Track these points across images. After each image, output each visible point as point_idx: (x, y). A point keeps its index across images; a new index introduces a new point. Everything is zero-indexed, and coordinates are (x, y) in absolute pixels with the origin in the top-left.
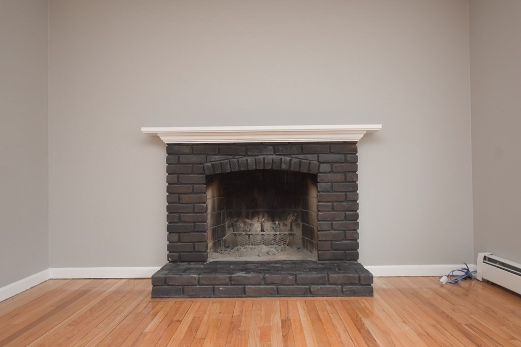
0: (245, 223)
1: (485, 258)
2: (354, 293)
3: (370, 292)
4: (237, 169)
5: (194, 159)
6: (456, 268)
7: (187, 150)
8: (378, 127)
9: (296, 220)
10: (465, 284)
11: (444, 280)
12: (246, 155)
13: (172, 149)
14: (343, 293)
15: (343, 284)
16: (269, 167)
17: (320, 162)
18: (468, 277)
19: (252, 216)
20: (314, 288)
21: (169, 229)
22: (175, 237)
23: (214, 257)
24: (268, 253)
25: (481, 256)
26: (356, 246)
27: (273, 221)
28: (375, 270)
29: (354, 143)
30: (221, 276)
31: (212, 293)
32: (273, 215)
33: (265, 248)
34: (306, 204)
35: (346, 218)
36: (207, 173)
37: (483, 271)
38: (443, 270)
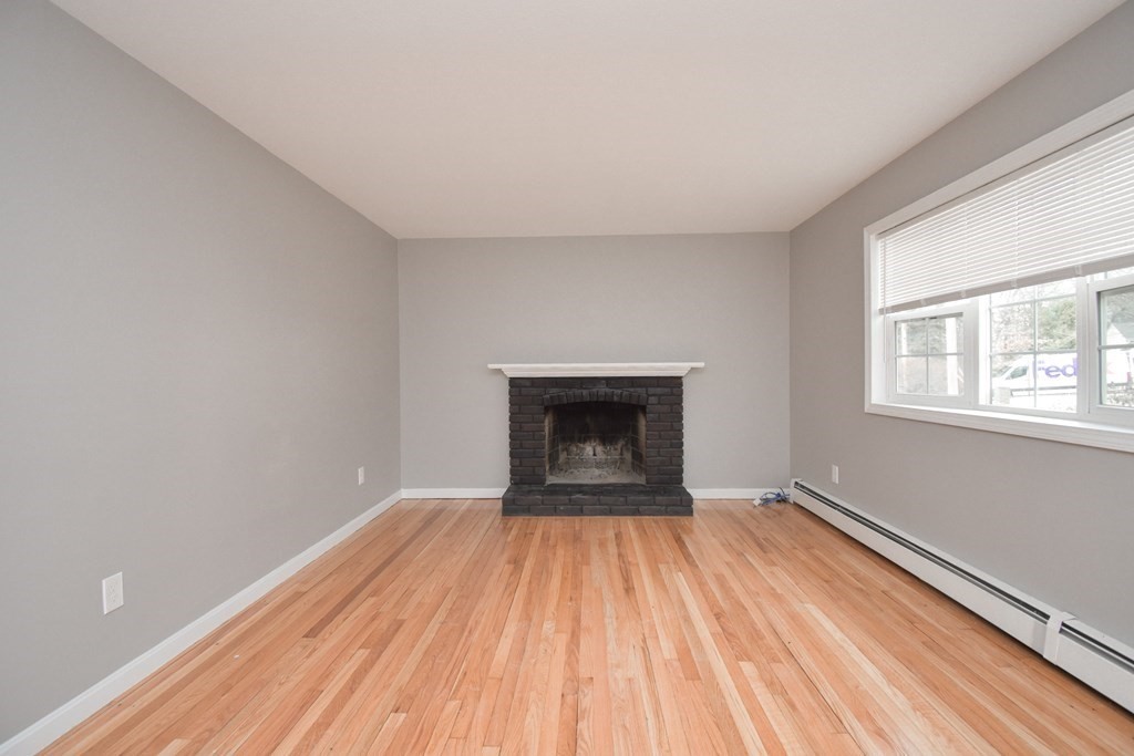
0: (577, 447)
1: (796, 483)
2: (677, 513)
3: (690, 513)
4: (572, 401)
5: (534, 391)
6: (771, 492)
7: (528, 384)
8: (701, 365)
9: (626, 444)
10: (775, 506)
11: (757, 502)
12: (582, 388)
13: (515, 384)
14: (666, 513)
15: (667, 506)
16: (602, 399)
17: (649, 395)
18: (782, 500)
19: (585, 441)
20: (642, 508)
21: (512, 455)
22: (517, 462)
23: (551, 480)
24: (600, 476)
25: (794, 481)
26: (682, 471)
27: (604, 444)
28: (698, 495)
29: (680, 378)
30: (562, 498)
31: (554, 512)
32: (606, 439)
33: (597, 472)
34: (635, 430)
35: (672, 446)
36: (546, 404)
37: (795, 495)
38: (756, 494)
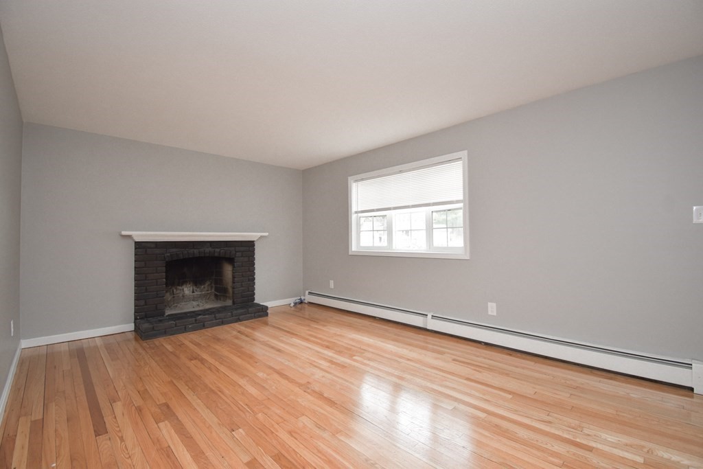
0: (176, 289)
1: (309, 293)
2: (260, 316)
3: (267, 315)
4: (187, 257)
5: (158, 251)
6: (296, 299)
7: (153, 246)
8: (266, 234)
9: (211, 284)
10: (299, 306)
11: (292, 305)
12: (193, 248)
13: (141, 247)
14: (255, 317)
15: (255, 313)
16: (208, 255)
17: (236, 252)
18: (301, 302)
19: (182, 285)
20: (241, 317)
23: (168, 312)
24: (198, 305)
25: (307, 292)
26: (254, 294)
28: (269, 304)
29: (253, 242)
30: (190, 320)
31: (185, 330)
32: (197, 282)
33: (195, 303)
34: (220, 274)
35: (249, 280)
36: (167, 260)
37: (308, 298)
38: (291, 301)
